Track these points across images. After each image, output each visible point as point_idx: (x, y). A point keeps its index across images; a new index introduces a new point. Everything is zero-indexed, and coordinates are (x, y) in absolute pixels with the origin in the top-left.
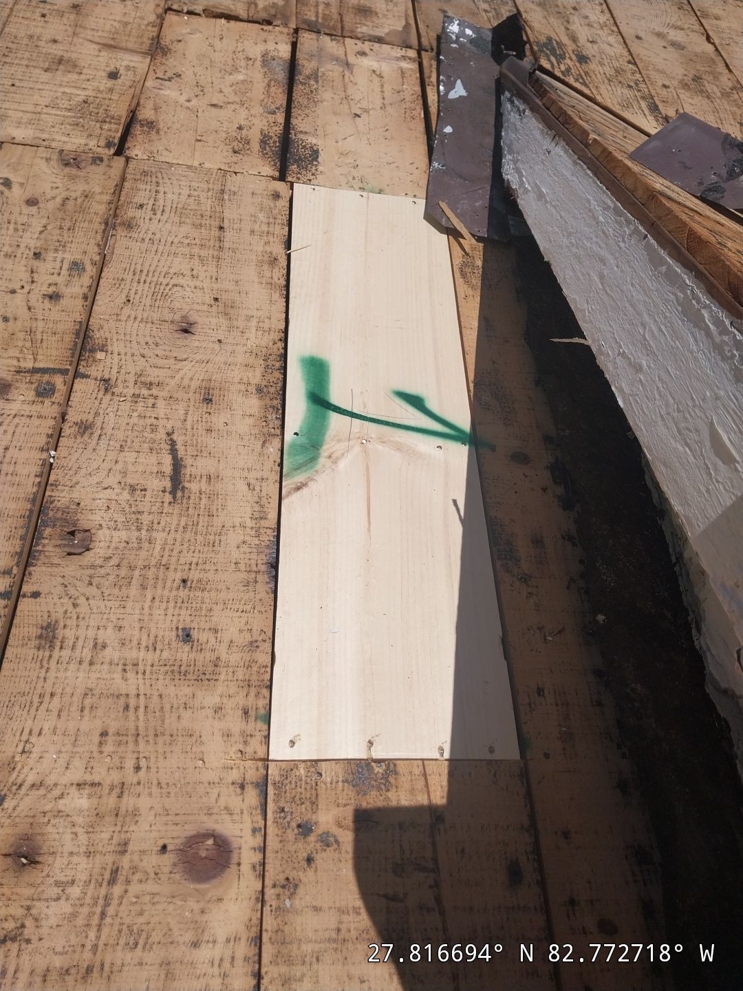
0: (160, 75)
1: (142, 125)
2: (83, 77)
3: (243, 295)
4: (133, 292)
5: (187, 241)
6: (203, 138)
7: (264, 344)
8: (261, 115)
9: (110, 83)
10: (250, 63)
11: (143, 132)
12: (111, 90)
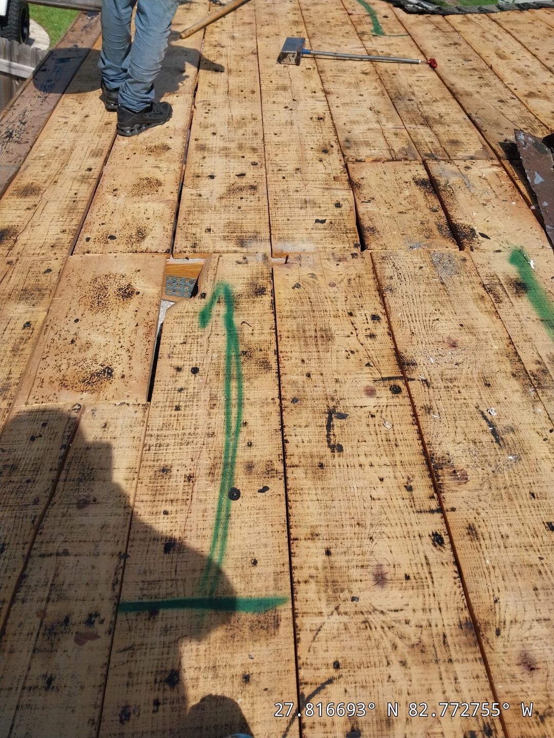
0: (363, 200)
1: (368, 230)
2: (322, 209)
3: (475, 320)
4: (412, 328)
5: (427, 294)
6: (405, 232)
7: (502, 347)
8: (430, 214)
9: (338, 210)
10: (408, 184)
11: (371, 235)
12: (341, 214)
